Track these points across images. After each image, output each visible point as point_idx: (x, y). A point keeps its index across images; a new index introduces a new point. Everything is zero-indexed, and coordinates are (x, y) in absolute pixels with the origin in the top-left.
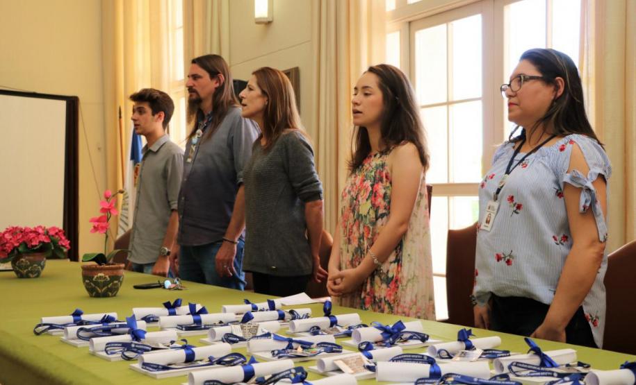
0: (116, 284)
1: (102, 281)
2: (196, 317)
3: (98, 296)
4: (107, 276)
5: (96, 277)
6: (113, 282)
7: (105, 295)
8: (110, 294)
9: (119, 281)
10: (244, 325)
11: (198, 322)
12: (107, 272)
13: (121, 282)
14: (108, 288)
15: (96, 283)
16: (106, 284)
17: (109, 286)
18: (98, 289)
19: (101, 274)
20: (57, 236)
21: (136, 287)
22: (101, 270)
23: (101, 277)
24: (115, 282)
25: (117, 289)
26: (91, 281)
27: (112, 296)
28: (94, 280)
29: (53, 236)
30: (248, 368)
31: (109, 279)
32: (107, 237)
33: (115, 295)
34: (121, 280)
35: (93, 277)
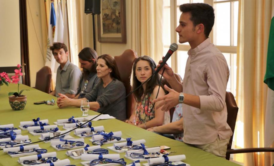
0: (23, 105)
1: (17, 104)
2: (42, 127)
3: (16, 110)
4: (19, 102)
5: (14, 102)
6: (21, 104)
7: (19, 109)
8: (21, 109)
9: (24, 103)
10: (55, 133)
11: (42, 129)
12: (19, 100)
13: (25, 104)
14: (20, 107)
15: (14, 104)
16: (19, 105)
17: (20, 106)
18: (15, 107)
19: (16, 101)
20: (4, 77)
21: (35, 104)
22: (17, 99)
23: (16, 102)
24: (23, 104)
25: (24, 107)
26: (12, 103)
27: (22, 110)
28: (14, 103)
29: (2, 77)
30: (39, 155)
31: (20, 103)
32: (19, 85)
33: (23, 109)
34: (25, 103)
35: (13, 102)
